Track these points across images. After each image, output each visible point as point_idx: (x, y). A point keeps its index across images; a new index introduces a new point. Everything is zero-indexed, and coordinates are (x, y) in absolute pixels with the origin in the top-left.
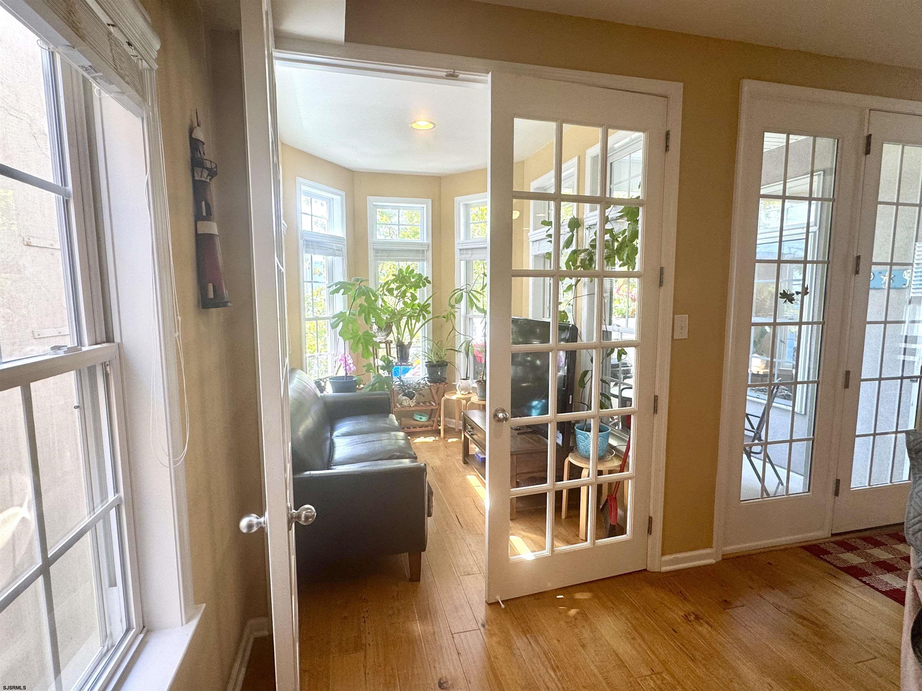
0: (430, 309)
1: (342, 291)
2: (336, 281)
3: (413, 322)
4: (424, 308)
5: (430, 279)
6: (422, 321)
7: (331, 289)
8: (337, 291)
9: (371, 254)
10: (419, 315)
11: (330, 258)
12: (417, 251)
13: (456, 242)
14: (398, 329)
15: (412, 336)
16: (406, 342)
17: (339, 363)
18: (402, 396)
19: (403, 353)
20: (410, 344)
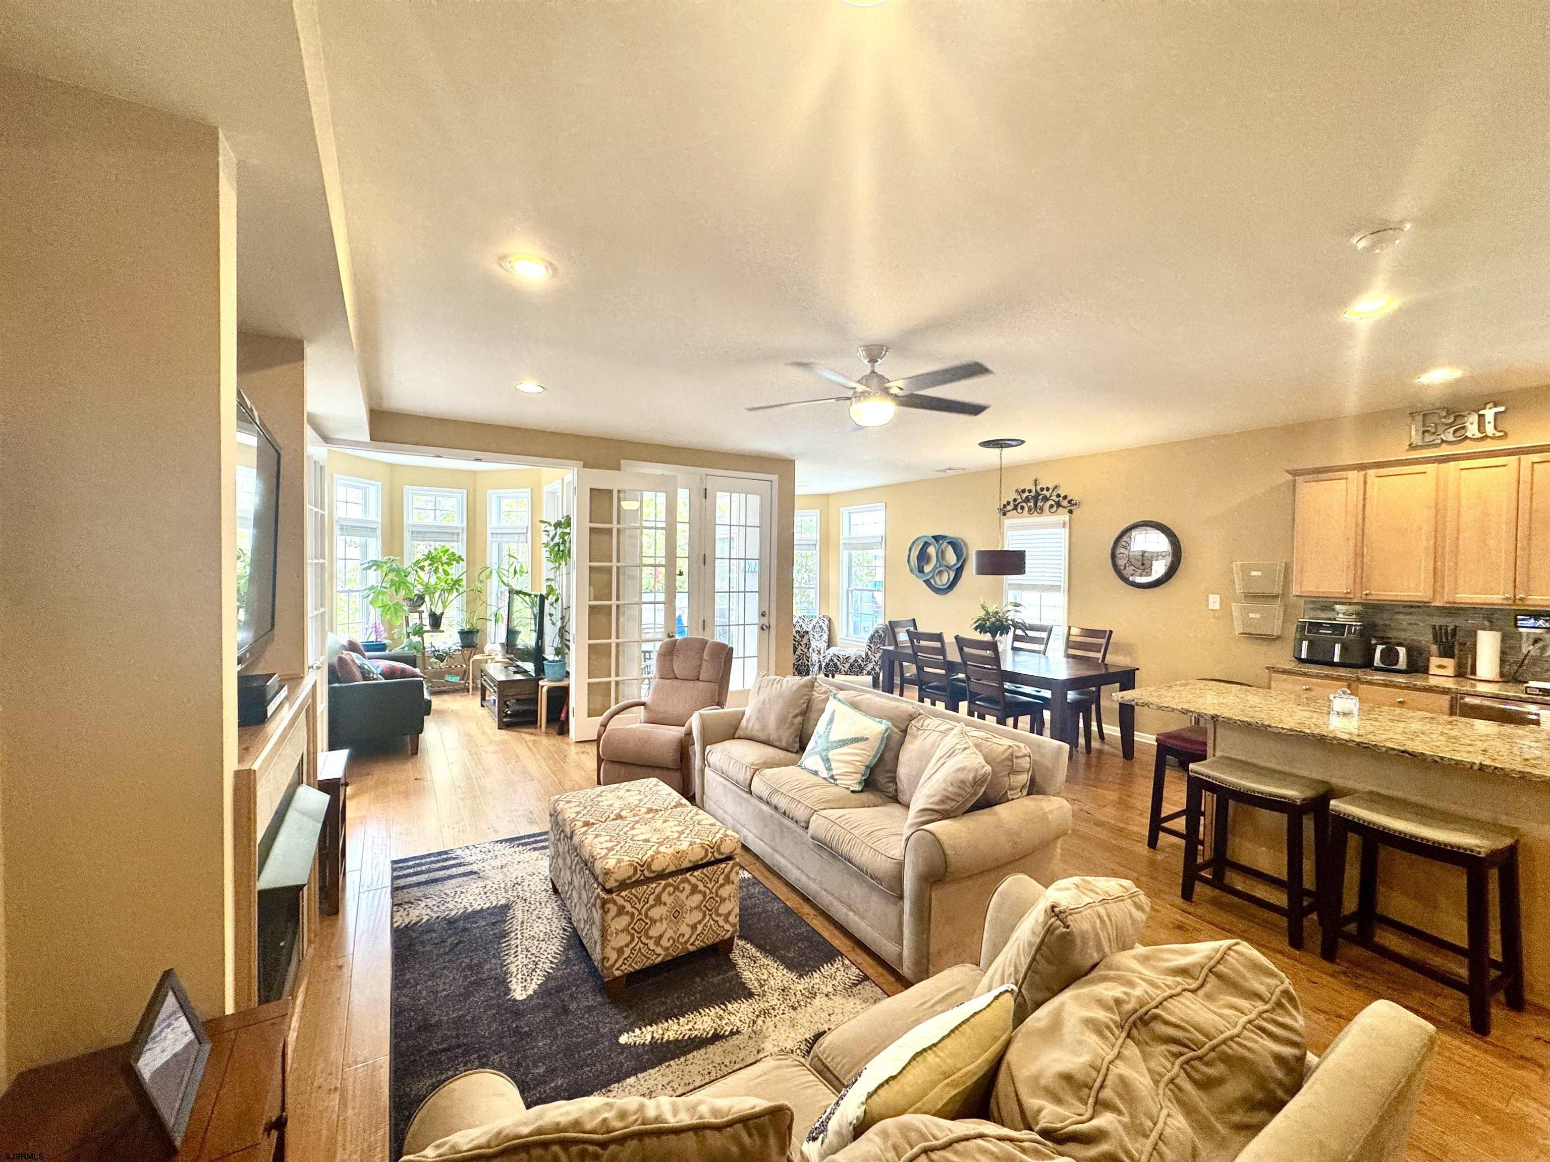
0: (464, 583)
1: (374, 568)
2: (369, 559)
3: (446, 594)
4: (457, 582)
5: (464, 557)
6: (455, 593)
7: (365, 566)
8: (369, 568)
9: (407, 535)
10: (452, 589)
11: (364, 538)
12: (453, 534)
13: (489, 526)
14: (431, 600)
15: (444, 607)
16: (438, 613)
17: (370, 630)
18: (433, 660)
19: (436, 621)
20: (442, 614)
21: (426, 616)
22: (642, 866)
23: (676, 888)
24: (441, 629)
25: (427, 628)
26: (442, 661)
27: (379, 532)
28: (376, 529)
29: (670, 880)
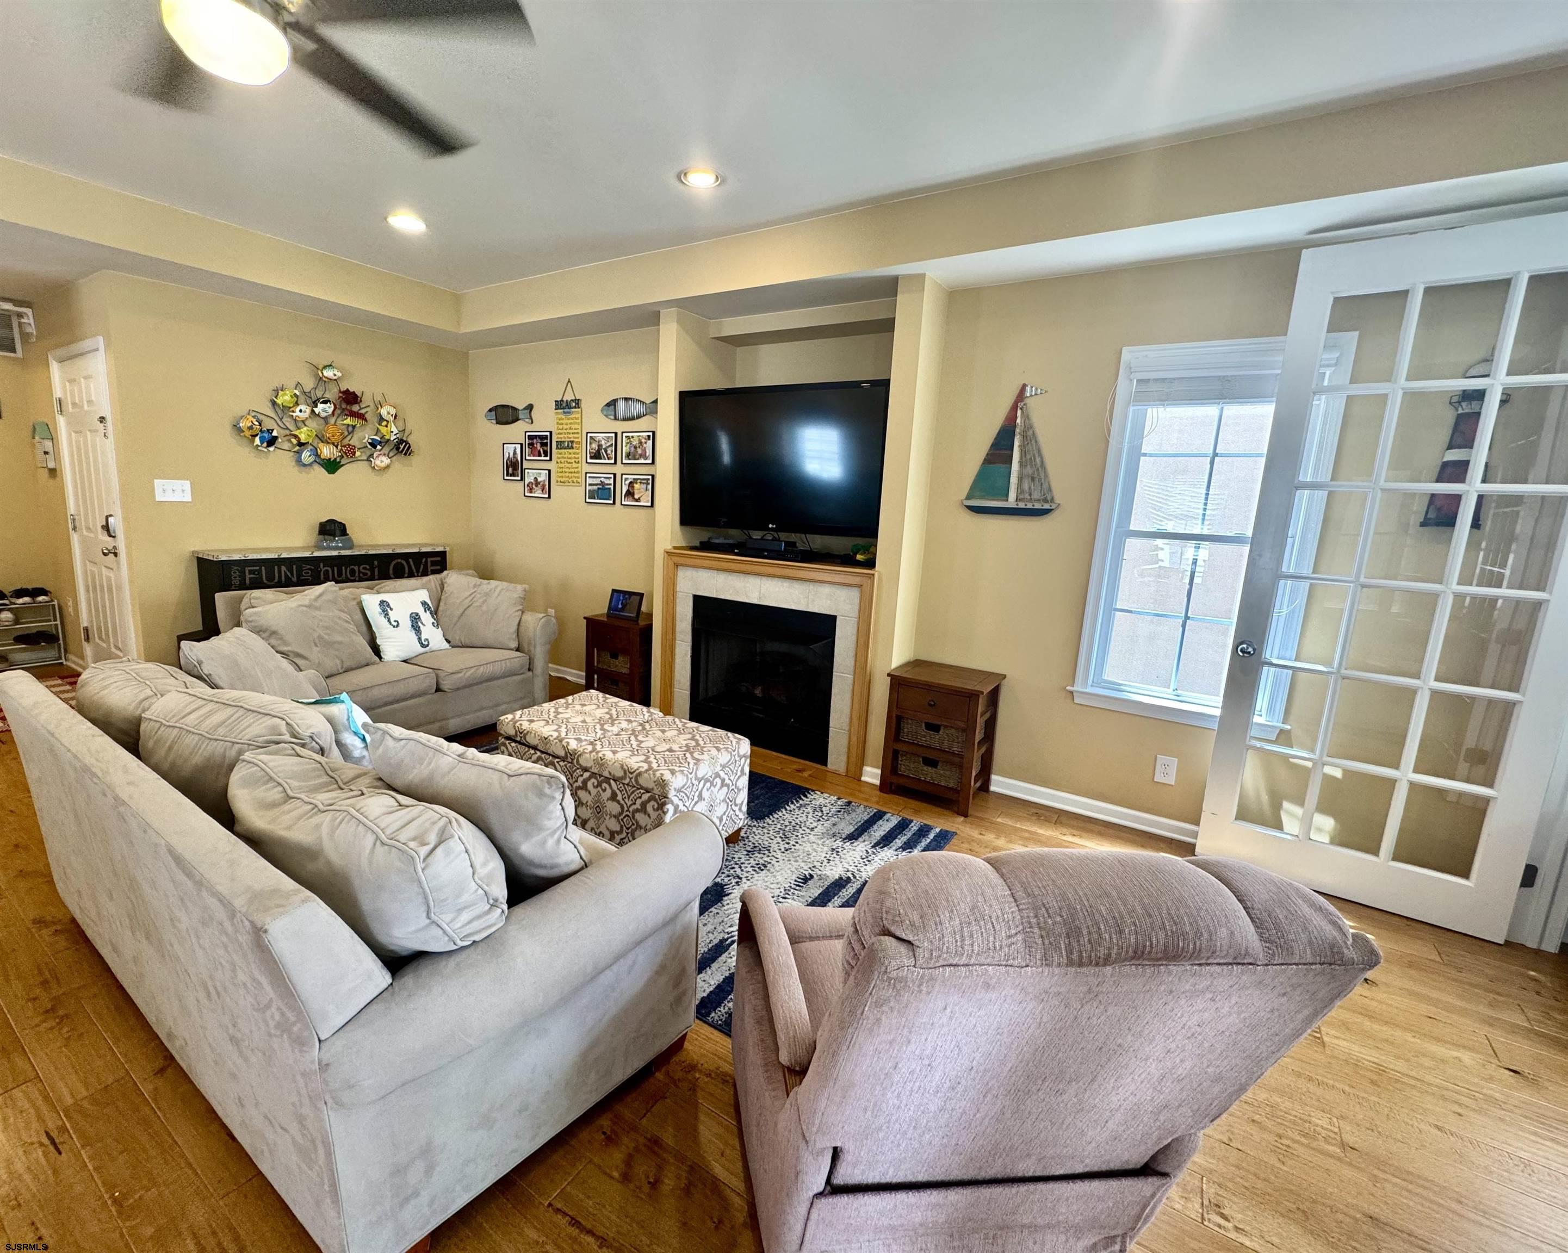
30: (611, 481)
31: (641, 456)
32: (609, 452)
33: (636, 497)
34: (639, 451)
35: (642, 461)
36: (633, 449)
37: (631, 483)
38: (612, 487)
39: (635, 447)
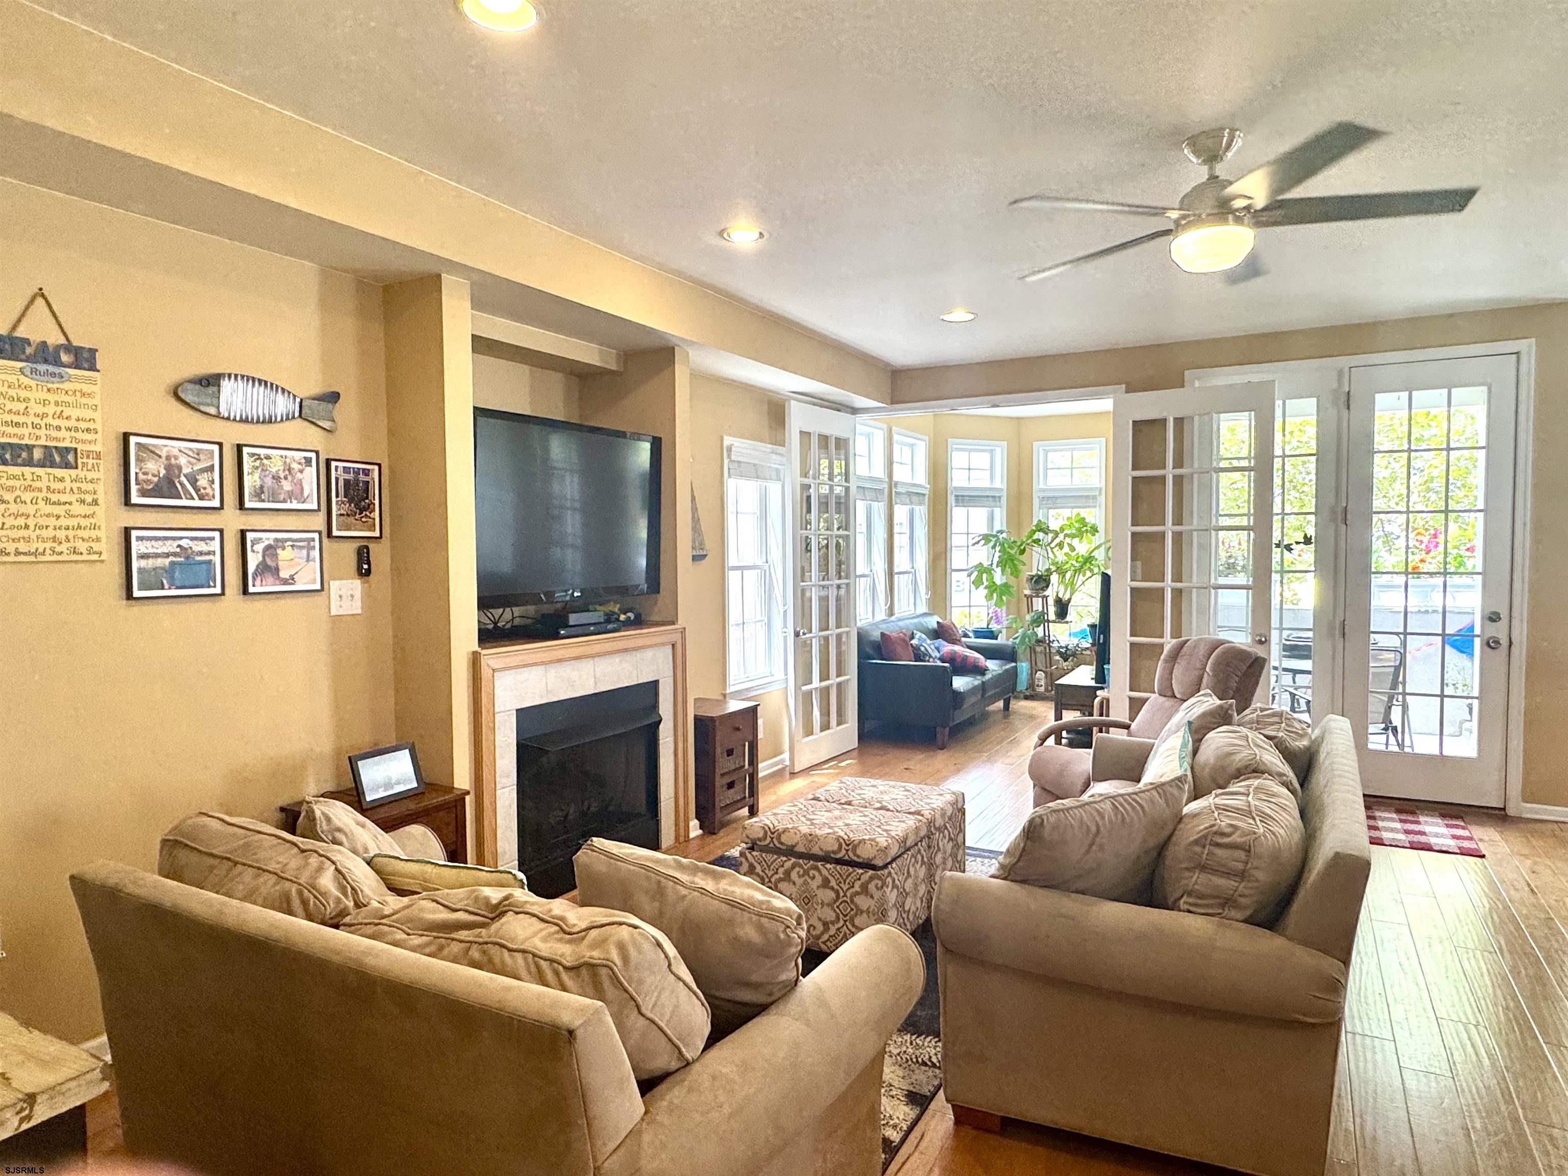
3: (1078, 576)
7: (975, 540)
8: (978, 543)
10: (1083, 568)
12: (1087, 497)
14: (1057, 583)
15: (1073, 592)
16: (1065, 599)
18: (1058, 658)
19: (1062, 609)
20: (1069, 600)
21: (1051, 601)
22: (773, 833)
23: (806, 872)
24: (1068, 618)
25: (1052, 616)
26: (1066, 660)
27: (1004, 500)
28: (1000, 497)
29: (801, 861)
30: (215, 546)
31: (290, 496)
32: (202, 482)
33: (284, 574)
34: (287, 486)
35: (295, 505)
36: (269, 481)
37: (268, 548)
38: (217, 559)
39: (276, 478)
